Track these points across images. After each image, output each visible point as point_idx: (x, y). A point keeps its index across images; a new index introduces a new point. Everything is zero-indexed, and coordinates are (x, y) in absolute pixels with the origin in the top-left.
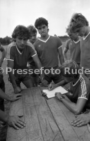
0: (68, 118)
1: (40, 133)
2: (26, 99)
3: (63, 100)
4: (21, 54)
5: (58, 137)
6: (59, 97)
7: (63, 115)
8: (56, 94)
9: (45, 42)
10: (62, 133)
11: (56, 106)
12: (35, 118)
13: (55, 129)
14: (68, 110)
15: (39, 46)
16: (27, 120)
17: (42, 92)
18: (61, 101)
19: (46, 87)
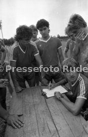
0: (66, 118)
1: (37, 132)
2: (26, 98)
3: (62, 99)
6: (58, 96)
7: (61, 114)
8: (55, 93)
9: (46, 42)
10: (59, 132)
11: (54, 106)
12: (34, 117)
14: (67, 110)
15: (40, 46)
16: (25, 119)
17: (42, 91)
18: (60, 101)
19: (45, 86)
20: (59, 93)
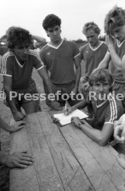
0: (90, 150)
1: (55, 170)
2: (32, 128)
4: (22, 66)
5: (78, 174)
6: (77, 123)
8: (72, 119)
9: (57, 48)
10: (84, 168)
11: (73, 135)
12: (47, 151)
13: (74, 163)
16: (36, 156)
17: (52, 117)
18: (80, 128)
20: (78, 118)
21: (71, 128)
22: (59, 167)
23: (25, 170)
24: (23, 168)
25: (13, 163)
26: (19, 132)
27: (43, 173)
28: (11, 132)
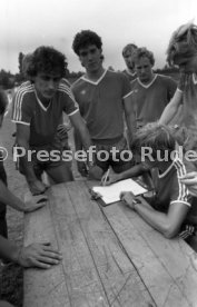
0: (151, 245)
1: (94, 274)
2: (59, 206)
4: (45, 109)
5: (132, 281)
6: (130, 201)
7: (139, 238)
8: (122, 195)
9: (96, 84)
10: (141, 272)
11: (122, 220)
12: (82, 244)
13: (126, 265)
16: (65, 251)
17: (90, 191)
18: (135, 210)
20: (131, 193)
21: (120, 210)
22: (101, 269)
23: (47, 273)
24: (45, 269)
25: (28, 260)
26: (37, 212)
27: (76, 277)
28: (26, 212)
